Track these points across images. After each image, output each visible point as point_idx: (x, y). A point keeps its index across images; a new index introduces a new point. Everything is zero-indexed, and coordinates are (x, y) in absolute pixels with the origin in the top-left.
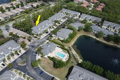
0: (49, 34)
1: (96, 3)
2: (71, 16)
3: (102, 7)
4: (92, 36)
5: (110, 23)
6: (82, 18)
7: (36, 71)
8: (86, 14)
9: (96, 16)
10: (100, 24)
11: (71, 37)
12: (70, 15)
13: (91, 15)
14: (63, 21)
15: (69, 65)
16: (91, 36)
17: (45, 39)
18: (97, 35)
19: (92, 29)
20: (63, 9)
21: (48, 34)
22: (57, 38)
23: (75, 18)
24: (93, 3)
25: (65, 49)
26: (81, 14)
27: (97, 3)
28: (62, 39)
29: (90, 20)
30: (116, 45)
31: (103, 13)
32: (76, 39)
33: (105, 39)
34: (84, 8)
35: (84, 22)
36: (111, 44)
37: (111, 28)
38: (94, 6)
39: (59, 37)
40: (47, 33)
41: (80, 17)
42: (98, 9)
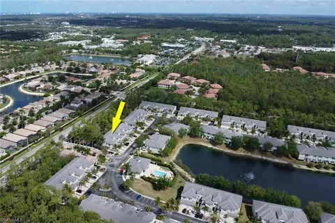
0: (131, 146)
1: (203, 84)
2: (160, 115)
3: (217, 91)
4: (205, 145)
5: (234, 119)
6: (182, 115)
7: (131, 196)
8: (188, 106)
9: (207, 109)
10: (216, 123)
11: (171, 145)
12: (158, 112)
13: (196, 107)
14: (148, 123)
15: (178, 186)
16: (203, 144)
17: (126, 154)
18: (213, 142)
19: (203, 132)
20: (143, 103)
21: (128, 147)
22: (147, 152)
23: (169, 116)
24: (198, 86)
25: (165, 166)
26: (178, 109)
27: (206, 84)
28: (156, 151)
29: (196, 117)
30: (249, 154)
31: (219, 101)
32: (177, 150)
33: (228, 146)
34: (181, 96)
35: (186, 121)
36: (241, 152)
37: (237, 127)
38: (199, 91)
39: (151, 149)
40: (127, 144)
41: (176, 113)
42: (208, 96)
